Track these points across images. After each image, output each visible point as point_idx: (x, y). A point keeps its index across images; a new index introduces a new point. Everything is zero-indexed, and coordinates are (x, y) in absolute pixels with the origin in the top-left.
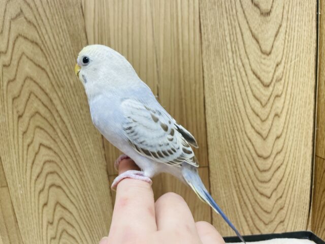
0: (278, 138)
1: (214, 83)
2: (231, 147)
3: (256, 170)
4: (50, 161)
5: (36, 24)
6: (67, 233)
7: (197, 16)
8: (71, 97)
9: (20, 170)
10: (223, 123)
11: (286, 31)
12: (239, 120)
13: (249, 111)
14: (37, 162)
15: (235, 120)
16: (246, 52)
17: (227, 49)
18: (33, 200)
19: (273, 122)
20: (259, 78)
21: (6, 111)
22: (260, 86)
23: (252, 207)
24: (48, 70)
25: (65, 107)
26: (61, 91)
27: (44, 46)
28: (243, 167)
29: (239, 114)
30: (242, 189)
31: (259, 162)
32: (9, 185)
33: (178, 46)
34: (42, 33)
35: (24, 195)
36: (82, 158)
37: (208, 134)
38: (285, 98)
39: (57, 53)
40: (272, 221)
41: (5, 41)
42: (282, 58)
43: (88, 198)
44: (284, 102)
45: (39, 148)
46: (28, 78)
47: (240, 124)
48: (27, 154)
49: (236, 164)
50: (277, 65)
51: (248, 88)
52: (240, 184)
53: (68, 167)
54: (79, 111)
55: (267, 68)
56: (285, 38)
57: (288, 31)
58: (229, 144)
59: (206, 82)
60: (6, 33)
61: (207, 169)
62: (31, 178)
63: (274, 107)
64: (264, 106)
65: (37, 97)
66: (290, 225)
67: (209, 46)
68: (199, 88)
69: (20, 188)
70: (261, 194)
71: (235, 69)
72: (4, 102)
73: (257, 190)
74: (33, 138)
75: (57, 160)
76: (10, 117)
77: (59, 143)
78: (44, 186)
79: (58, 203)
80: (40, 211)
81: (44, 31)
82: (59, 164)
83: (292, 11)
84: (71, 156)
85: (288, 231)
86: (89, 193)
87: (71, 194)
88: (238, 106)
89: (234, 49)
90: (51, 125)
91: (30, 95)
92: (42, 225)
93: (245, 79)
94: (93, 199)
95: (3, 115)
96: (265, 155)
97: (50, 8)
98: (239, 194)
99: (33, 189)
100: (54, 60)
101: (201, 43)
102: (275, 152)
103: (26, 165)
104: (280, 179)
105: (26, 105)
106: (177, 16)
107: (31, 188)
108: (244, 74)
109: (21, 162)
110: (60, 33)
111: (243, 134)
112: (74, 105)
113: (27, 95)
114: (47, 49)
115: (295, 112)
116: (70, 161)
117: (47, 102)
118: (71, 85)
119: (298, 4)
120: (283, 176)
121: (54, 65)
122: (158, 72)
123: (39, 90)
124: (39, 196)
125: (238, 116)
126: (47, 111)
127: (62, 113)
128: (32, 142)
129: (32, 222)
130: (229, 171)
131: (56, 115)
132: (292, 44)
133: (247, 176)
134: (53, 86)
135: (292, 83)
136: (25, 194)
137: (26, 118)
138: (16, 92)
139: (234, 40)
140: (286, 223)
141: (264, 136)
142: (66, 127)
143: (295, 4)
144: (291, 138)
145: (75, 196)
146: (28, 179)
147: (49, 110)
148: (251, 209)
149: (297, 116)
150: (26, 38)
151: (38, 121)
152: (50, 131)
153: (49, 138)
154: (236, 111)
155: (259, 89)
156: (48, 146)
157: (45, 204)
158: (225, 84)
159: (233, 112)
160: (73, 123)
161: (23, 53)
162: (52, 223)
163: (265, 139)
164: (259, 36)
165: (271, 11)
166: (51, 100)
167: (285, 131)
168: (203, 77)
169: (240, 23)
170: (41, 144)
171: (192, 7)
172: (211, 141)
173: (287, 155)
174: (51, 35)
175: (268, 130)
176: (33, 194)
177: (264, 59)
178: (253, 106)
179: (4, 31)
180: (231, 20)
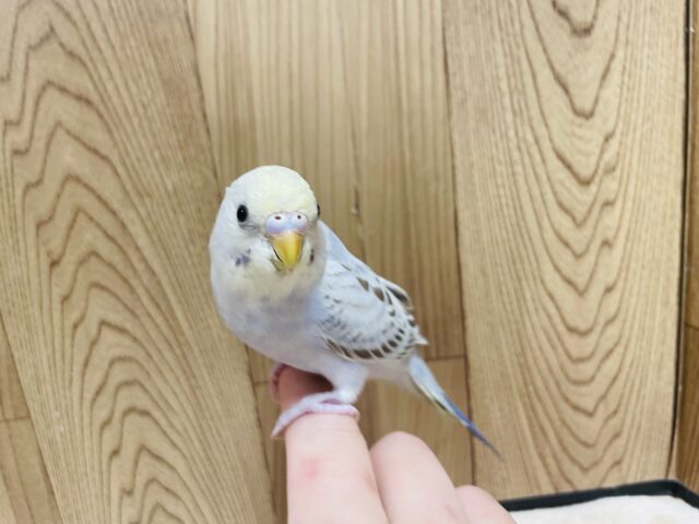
0: (609, 290)
1: (476, 179)
2: (512, 312)
3: (564, 358)
4: (122, 359)
5: (86, 58)
6: (165, 510)
7: (439, 37)
8: (168, 217)
9: (56, 381)
10: (496, 264)
11: (624, 68)
12: (528, 257)
13: (550, 236)
14: (94, 360)
15: (520, 256)
16: (542, 113)
17: (503, 108)
18: (87, 444)
19: (598, 257)
20: (569, 167)
21: (23, 253)
22: (571, 183)
23: (558, 435)
24: (115, 160)
25: (155, 238)
26: (144, 204)
27: (106, 105)
28: (538, 353)
29: (528, 243)
30: (535, 400)
31: (571, 341)
32: (33, 415)
33: (399, 101)
34: (100, 78)
35: (68, 436)
36: (196, 349)
37: (466, 288)
38: (623, 208)
39: (135, 121)
40: (596, 464)
41: (17, 97)
42: (616, 125)
43: (208, 434)
44: (621, 216)
45: (100, 330)
46: (71, 178)
47: (530, 263)
48: (72, 346)
49: (522, 348)
50: (607, 139)
51: (547, 188)
52: (531, 388)
53: (164, 369)
54: (187, 247)
55: (585, 147)
56: (623, 83)
57: (628, 66)
58: (509, 307)
59: (460, 177)
60: (18, 78)
61: (462, 361)
62: (82, 397)
63: (600, 227)
64: (579, 225)
65: (91, 219)
66: (634, 468)
67: (463, 102)
68: (445, 191)
69: (59, 420)
70: (576, 408)
71: (519, 149)
72: (16, 231)
73: (567, 400)
74: (86, 308)
75: (140, 356)
76: (33, 264)
77: (144, 319)
78: (112, 412)
79: (142, 448)
80: (104, 466)
81: (104, 74)
82: (145, 364)
83: (635, 25)
84: (170, 345)
85: (631, 480)
86: (211, 423)
87: (172, 426)
88: (526, 226)
89: (516, 106)
90: (125, 280)
91: (76, 214)
92: (109, 497)
93: (540, 170)
94: (220, 436)
95: (16, 261)
96: (583, 326)
97: (116, 24)
98: (530, 409)
99: (86, 420)
100: (128, 136)
101: (448, 95)
102: (602, 321)
103: (72, 370)
104: (612, 374)
105: (68, 236)
106: (396, 38)
107: (82, 419)
108: (538, 158)
109: (59, 363)
110: (140, 76)
111: (536, 285)
112: (175, 234)
113: (69, 215)
114: (113, 113)
115: (643, 235)
116: (168, 355)
117: (114, 230)
118: (166, 190)
119: (649, 11)
120: (620, 370)
121: (129, 147)
122: (356, 159)
123: (97, 204)
124: (101, 435)
125: (526, 248)
126: (115, 249)
127: (148, 252)
128: (82, 318)
129: (87, 492)
130: (508, 363)
131: (135, 258)
132: (636, 94)
133: (546, 372)
134: (126, 193)
135: (637, 177)
136: (71, 433)
137: (68, 265)
138: (43, 209)
139: (516, 86)
140: (624, 466)
141: (581, 287)
142: (159, 283)
143: (642, 10)
144: (636, 289)
145: (181, 430)
146: (76, 399)
147: (121, 248)
148: (554, 441)
149: (648, 245)
150: (63, 90)
151: (96, 271)
152: (123, 293)
153: (120, 307)
154: (522, 236)
155: (569, 190)
156: (120, 325)
157: (116, 453)
158: (500, 181)
159: (515, 239)
160: (174, 273)
161: (59, 124)
162: (129, 493)
163: (581, 293)
164: (570, 79)
165: (592, 26)
166: (123, 226)
167: (623, 274)
168: (453, 167)
169: (530, 52)
170: (103, 323)
171: (427, 18)
172: (471, 303)
173: (628, 325)
174: (119, 81)
175: (587, 276)
176: (86, 432)
177: (580, 126)
178: (556, 226)
179: (13, 76)
180: (510, 46)
